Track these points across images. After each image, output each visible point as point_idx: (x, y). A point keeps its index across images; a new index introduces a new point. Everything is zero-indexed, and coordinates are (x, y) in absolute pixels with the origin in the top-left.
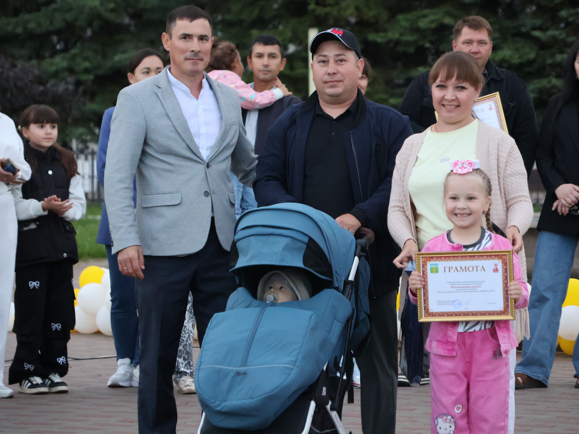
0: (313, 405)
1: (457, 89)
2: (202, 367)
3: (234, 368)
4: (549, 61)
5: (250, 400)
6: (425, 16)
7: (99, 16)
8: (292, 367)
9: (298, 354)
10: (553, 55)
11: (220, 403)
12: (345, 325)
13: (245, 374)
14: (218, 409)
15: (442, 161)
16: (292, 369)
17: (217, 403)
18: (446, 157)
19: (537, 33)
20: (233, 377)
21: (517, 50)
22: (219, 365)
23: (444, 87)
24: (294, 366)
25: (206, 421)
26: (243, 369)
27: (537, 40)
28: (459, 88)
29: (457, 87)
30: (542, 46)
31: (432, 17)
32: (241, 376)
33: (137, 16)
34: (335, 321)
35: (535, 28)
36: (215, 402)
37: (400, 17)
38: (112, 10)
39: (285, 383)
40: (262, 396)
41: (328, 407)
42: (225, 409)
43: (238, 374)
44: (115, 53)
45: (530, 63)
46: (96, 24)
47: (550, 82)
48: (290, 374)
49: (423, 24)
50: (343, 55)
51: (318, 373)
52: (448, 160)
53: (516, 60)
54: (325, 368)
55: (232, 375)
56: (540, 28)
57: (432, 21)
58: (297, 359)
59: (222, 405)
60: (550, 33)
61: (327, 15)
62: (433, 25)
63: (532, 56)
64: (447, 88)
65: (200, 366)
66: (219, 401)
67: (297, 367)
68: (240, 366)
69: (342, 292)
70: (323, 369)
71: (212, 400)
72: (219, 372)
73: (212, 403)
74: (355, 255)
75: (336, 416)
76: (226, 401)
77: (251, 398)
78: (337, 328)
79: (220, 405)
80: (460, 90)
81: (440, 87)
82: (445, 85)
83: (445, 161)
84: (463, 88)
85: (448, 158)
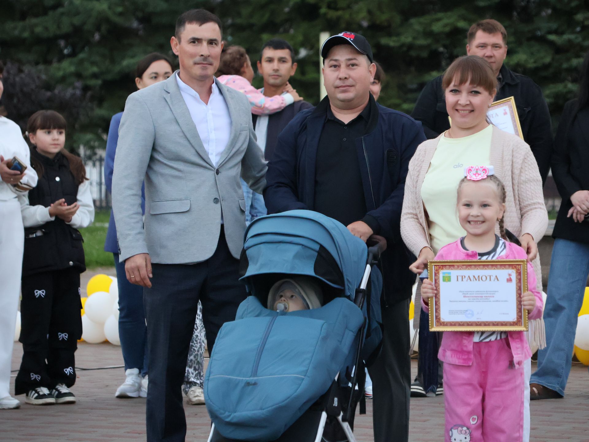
0: (324, 415)
1: (471, 94)
2: (211, 377)
3: (244, 379)
4: (565, 66)
5: (261, 412)
6: (439, 20)
7: (107, 20)
8: (303, 377)
9: (309, 364)
10: (568, 60)
11: (230, 414)
12: (357, 334)
13: (255, 384)
14: (228, 420)
15: (455, 167)
16: (303, 379)
17: (227, 413)
18: (459, 163)
19: (552, 37)
20: (243, 388)
21: (532, 54)
22: (229, 375)
23: (458, 92)
24: (305, 376)
25: (216, 432)
26: (252, 379)
27: (552, 44)
28: (473, 93)
29: (471, 92)
30: (558, 50)
31: (445, 21)
32: (251, 387)
33: (146, 20)
34: (347, 330)
35: (550, 32)
36: (225, 413)
37: (413, 21)
38: (121, 14)
39: (296, 394)
40: (272, 406)
41: (340, 418)
42: (235, 420)
43: (248, 384)
44: (123, 58)
45: (546, 67)
46: (104, 28)
47: (566, 87)
48: (301, 384)
49: (437, 27)
50: (355, 59)
51: (330, 384)
52: (461, 166)
53: (531, 65)
54: (336, 378)
55: (242, 385)
56: (556, 32)
57: (446, 25)
58: (308, 369)
59: (232, 416)
60: (566, 37)
61: (339, 19)
62: (447, 29)
63: (548, 60)
64: (460, 93)
65: (209, 377)
66: (229, 412)
67: (308, 377)
68: (250, 377)
69: (353, 301)
70: (335, 380)
71: (222, 411)
72: (228, 382)
73: (221, 414)
74: (367, 264)
75: (347, 427)
76: (235, 412)
77: (261, 409)
78: (349, 337)
79: (229, 416)
80: (474, 94)
81: (453, 91)
82: (459, 90)
83: (458, 167)
84: (477, 93)
85: (462, 164)
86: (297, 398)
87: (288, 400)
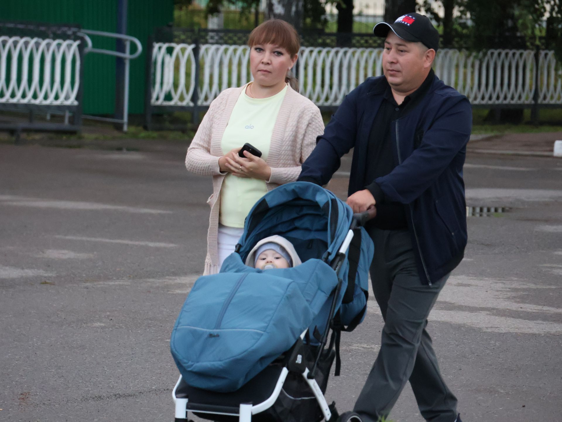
0: (285, 372)
1: (273, 54)
2: (179, 328)
3: (208, 330)
5: (220, 363)
8: (262, 332)
9: (270, 321)
11: (193, 363)
12: (331, 295)
13: (218, 336)
14: (190, 369)
15: (247, 127)
16: (262, 335)
17: (190, 363)
18: (251, 125)
20: (206, 339)
22: (194, 326)
23: (262, 51)
24: (264, 331)
25: (183, 381)
26: (215, 331)
28: (276, 53)
29: (274, 52)
32: (213, 339)
34: (319, 292)
36: (188, 362)
39: (253, 348)
40: (229, 358)
41: (305, 374)
42: (195, 370)
43: (211, 336)
48: (259, 339)
50: (404, 45)
51: (293, 341)
52: (252, 127)
54: (302, 336)
55: (206, 336)
58: (268, 326)
59: (194, 366)
64: (264, 52)
65: (177, 327)
66: (192, 362)
67: (268, 333)
68: (213, 329)
69: (329, 264)
70: (300, 338)
71: (185, 361)
72: (194, 333)
73: (185, 363)
74: (350, 229)
75: (314, 383)
76: (198, 362)
77: (220, 361)
78: (321, 298)
79: (192, 365)
80: (276, 55)
81: (258, 50)
82: (263, 48)
83: (249, 128)
84: (280, 54)
85: (253, 126)
86: (254, 352)
87: (245, 353)
